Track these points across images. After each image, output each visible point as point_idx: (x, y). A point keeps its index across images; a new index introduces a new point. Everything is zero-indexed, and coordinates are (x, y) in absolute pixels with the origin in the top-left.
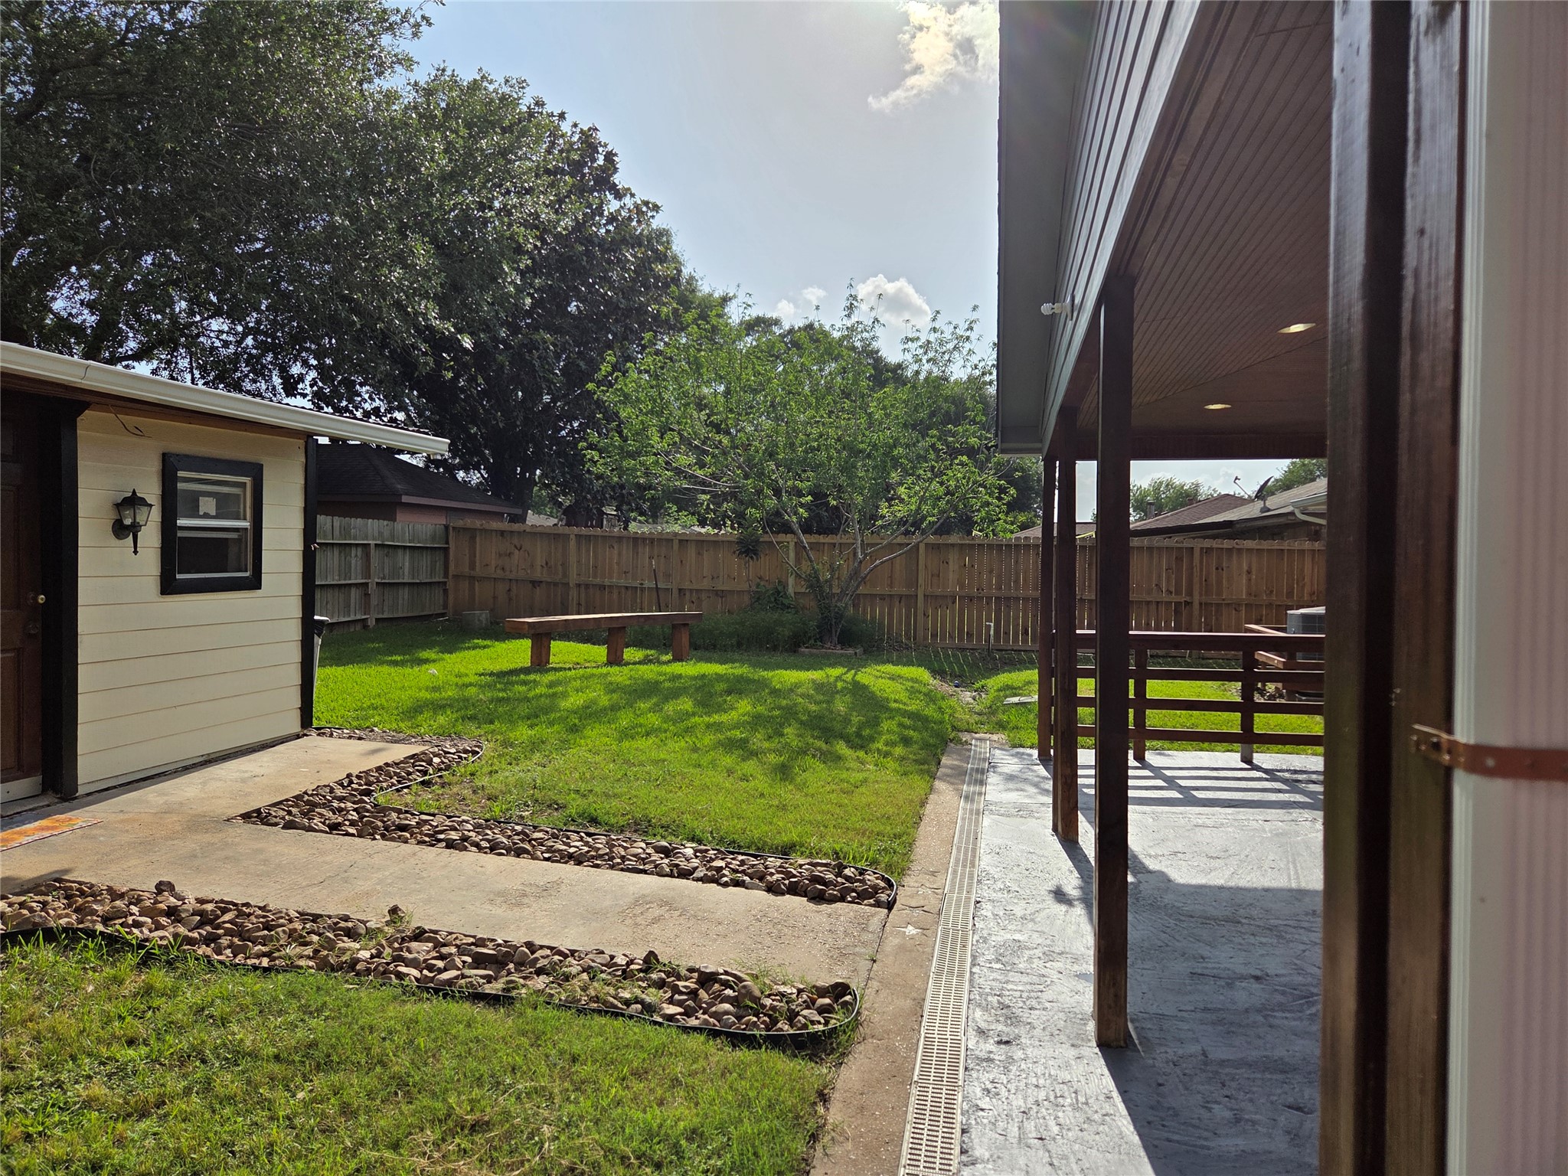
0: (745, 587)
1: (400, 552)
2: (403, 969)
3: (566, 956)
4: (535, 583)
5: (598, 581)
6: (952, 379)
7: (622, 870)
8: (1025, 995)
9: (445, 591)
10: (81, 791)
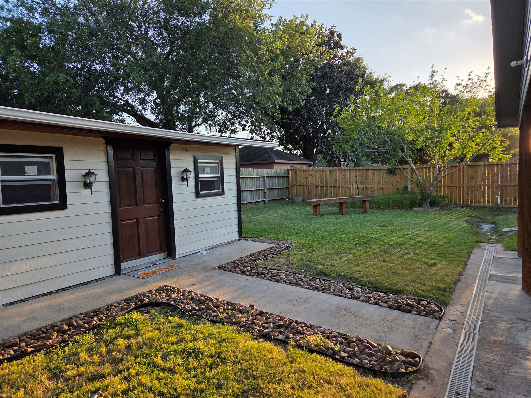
0: (391, 185)
1: (274, 178)
2: (254, 326)
3: (308, 327)
4: (316, 187)
5: (337, 185)
6: (478, 98)
7: (333, 295)
8: (501, 367)
9: (289, 190)
10: (177, 257)
